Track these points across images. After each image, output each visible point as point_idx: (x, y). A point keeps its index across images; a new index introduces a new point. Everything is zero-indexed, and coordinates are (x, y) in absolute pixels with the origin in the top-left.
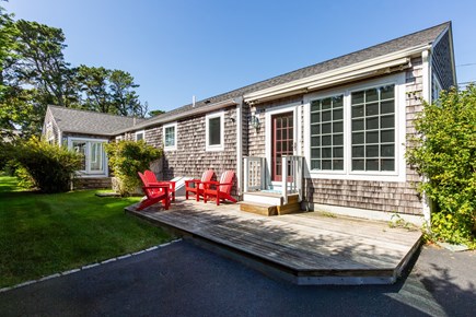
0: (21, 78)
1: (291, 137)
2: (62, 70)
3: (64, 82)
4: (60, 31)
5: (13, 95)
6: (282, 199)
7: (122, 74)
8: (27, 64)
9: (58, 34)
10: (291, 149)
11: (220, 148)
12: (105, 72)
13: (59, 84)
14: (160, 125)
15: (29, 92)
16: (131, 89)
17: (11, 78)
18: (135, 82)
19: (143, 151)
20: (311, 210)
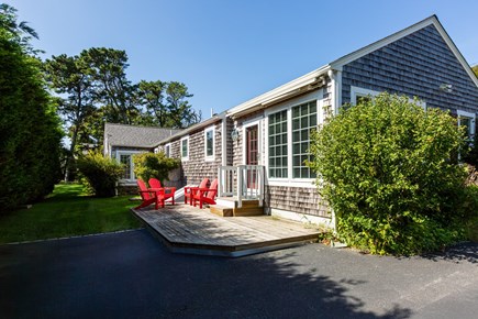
0: (94, 98)
1: (256, 148)
2: (124, 88)
3: (127, 98)
4: (124, 53)
5: (89, 113)
6: (236, 203)
7: (177, 85)
8: (98, 86)
9: (122, 56)
10: (256, 159)
11: (211, 159)
12: (161, 85)
13: (123, 101)
14: (179, 138)
15: (100, 111)
16: (185, 99)
17: (87, 99)
18: (189, 92)
19: (160, 162)
20: (270, 215)
